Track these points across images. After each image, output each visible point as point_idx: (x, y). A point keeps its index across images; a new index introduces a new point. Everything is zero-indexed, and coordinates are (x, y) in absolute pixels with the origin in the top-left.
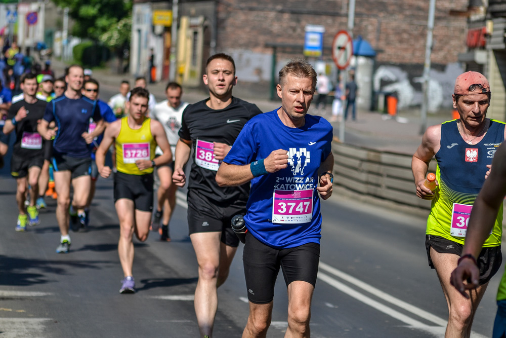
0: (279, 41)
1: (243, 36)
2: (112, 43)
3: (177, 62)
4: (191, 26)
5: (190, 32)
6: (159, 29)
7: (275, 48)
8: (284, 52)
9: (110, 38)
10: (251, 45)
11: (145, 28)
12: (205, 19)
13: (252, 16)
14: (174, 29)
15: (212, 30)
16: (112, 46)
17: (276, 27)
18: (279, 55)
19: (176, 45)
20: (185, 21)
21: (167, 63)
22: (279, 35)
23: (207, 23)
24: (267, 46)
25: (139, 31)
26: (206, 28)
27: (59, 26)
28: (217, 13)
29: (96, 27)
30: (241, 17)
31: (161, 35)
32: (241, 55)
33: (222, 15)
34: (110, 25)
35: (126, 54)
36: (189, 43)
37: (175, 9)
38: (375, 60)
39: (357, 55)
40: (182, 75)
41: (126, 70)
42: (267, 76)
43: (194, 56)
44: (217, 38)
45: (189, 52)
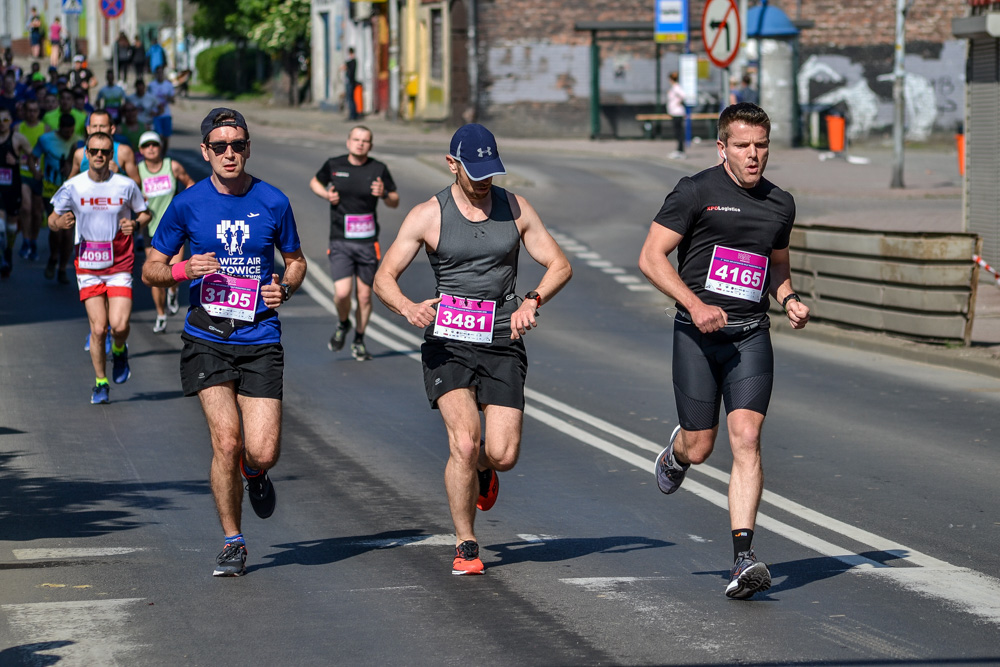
0: (603, 17)
2: (274, 43)
3: (402, 73)
5: (425, 12)
6: (363, 10)
7: (594, 31)
8: (615, 39)
9: (268, 34)
10: (547, 30)
11: (337, 8)
14: (393, 8)
15: (468, 3)
16: (272, 48)
18: (604, 45)
19: (400, 41)
21: (384, 76)
22: (602, 7)
24: (578, 30)
25: (325, 16)
27: (168, 17)
29: (241, 13)
31: (367, 22)
32: (528, 49)
34: (267, 9)
35: (302, 60)
36: (425, 33)
38: (798, 44)
39: (758, 36)
40: (413, 99)
41: (304, 95)
42: (583, 90)
43: (435, 58)
44: (477, 21)
45: (426, 52)
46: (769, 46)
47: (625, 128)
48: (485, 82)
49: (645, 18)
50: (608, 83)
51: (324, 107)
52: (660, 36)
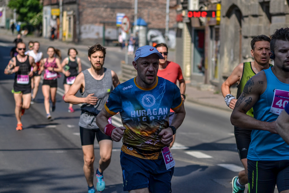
0: (106, 20)
1: (90, 19)
2: (35, 24)
3: (62, 31)
4: (68, 15)
5: (68, 18)
6: (54, 17)
7: (104, 24)
8: (108, 25)
9: (33, 22)
10: (94, 22)
11: (48, 16)
12: (74, 12)
13: (94, 10)
14: (61, 17)
15: (77, 17)
16: (34, 25)
17: (104, 15)
18: (106, 27)
19: (62, 23)
20: (65, 13)
21: (58, 32)
22: (106, 18)
23: (74, 14)
24: (101, 23)
25: (46, 18)
26: (74, 16)
27: (12, 17)
28: (78, 9)
29: (27, 17)
30: (89, 11)
31: (55, 20)
32: (90, 27)
33: (81, 10)
34: (33, 16)
36: (67, 23)
37: (61, 8)
38: (147, 27)
39: (139, 25)
40: (65, 37)
41: (41, 35)
42: (101, 36)
43: (70, 28)
44: (79, 20)
45: (68, 27)
46: (141, 28)
47: (110, 44)
48: (80, 33)
49: (114, 21)
50: (107, 35)
51: (46, 38)
52: (118, 25)
